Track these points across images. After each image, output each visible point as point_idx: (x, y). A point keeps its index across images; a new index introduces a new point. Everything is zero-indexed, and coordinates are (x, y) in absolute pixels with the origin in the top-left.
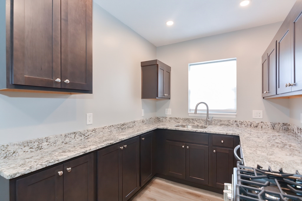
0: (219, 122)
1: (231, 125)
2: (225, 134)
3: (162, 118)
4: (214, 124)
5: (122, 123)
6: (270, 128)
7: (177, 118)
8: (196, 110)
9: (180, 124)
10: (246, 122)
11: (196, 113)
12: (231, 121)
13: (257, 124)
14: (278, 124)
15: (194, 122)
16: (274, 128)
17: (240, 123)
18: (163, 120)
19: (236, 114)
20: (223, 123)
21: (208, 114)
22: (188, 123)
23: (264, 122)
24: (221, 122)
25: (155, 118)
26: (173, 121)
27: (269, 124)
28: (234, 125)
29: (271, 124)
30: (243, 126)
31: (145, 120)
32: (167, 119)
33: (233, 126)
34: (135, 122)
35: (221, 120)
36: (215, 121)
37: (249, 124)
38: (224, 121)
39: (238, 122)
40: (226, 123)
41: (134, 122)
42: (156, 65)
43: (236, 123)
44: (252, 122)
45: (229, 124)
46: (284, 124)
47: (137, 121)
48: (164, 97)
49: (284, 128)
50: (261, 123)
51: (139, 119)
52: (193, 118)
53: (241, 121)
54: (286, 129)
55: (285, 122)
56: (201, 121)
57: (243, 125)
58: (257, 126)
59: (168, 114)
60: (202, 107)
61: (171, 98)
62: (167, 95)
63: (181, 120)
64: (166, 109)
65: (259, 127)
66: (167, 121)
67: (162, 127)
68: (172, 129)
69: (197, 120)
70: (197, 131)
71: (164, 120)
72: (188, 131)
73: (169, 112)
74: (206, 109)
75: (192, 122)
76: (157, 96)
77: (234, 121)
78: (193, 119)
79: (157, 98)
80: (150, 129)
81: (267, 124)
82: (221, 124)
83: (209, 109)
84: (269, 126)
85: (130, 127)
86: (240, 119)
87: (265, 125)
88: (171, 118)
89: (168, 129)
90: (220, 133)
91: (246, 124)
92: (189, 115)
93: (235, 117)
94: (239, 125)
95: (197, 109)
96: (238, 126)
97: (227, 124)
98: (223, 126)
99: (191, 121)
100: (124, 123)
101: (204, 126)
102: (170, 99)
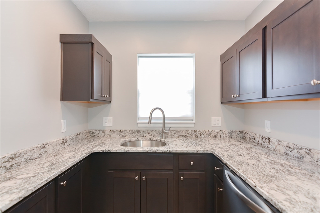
0: (177, 133)
1: (189, 136)
2: (196, 152)
3: (98, 132)
4: (171, 137)
5: (9, 155)
6: (228, 137)
7: (121, 130)
8: (150, 118)
9: (126, 139)
10: (205, 131)
11: (151, 123)
12: (190, 131)
13: (216, 133)
14: (235, 132)
15: (146, 135)
16: (231, 137)
17: (199, 133)
18: (99, 135)
19: (194, 122)
20: (180, 134)
21: (164, 123)
22: (137, 137)
23: (223, 130)
24: (178, 134)
25: (87, 133)
26: (115, 135)
27: (227, 132)
28: (193, 136)
29: (229, 132)
30: (202, 137)
31: (68, 139)
32: (106, 132)
33: (191, 137)
34: (47, 147)
35: (179, 130)
36: (171, 133)
37: (209, 133)
38: (182, 132)
39: (197, 132)
40: (184, 134)
41: (44, 147)
42: (90, 44)
43: (195, 133)
44: (211, 131)
45: (188, 135)
46: (241, 132)
47: (51, 144)
48: (103, 99)
49: (240, 136)
50: (219, 132)
51: (54, 138)
52: (144, 129)
53: (200, 130)
54: (242, 137)
55: (241, 130)
56: (155, 133)
57: (203, 135)
58: (216, 136)
59: (108, 125)
60: (157, 114)
61: (112, 102)
62: (107, 96)
63: (127, 133)
64: (104, 118)
65: (219, 136)
66: (106, 136)
67: (102, 149)
68: (118, 152)
69: (149, 132)
70: (157, 152)
71: (101, 134)
72: (144, 152)
73: (109, 122)
74: (162, 116)
75: (143, 135)
76: (92, 98)
77: (193, 131)
78: (143, 131)
79: (91, 100)
80: (79, 158)
81: (225, 132)
82: (179, 135)
83: (165, 117)
84: (228, 135)
85: (32, 158)
86: (199, 129)
87: (224, 134)
88: (111, 131)
89: (112, 152)
90: (189, 152)
91: (206, 134)
92: (139, 125)
93: (193, 125)
94: (199, 136)
95: (152, 117)
96: (197, 137)
97: (186, 135)
98: (181, 138)
99: (142, 133)
100: (15, 154)
101: (159, 140)
102: (110, 102)
